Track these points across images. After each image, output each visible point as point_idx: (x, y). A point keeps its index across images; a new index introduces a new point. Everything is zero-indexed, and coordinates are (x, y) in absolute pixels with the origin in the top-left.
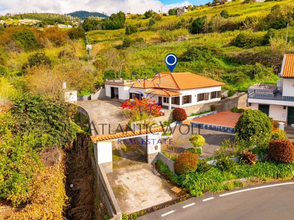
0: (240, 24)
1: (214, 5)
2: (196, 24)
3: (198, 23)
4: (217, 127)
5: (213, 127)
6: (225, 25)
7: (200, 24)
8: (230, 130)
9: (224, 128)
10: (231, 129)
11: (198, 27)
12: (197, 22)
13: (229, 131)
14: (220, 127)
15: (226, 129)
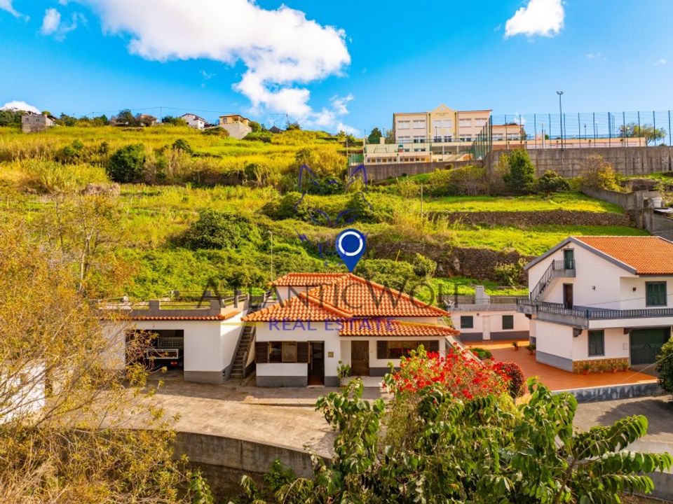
0: (236, 174)
1: (122, 123)
2: (126, 159)
3: (130, 157)
4: (592, 394)
5: (584, 394)
6: (201, 172)
7: (135, 161)
8: (617, 393)
9: (605, 391)
10: (618, 390)
11: (130, 167)
12: (127, 155)
13: (614, 396)
14: (599, 390)
15: (609, 392)
